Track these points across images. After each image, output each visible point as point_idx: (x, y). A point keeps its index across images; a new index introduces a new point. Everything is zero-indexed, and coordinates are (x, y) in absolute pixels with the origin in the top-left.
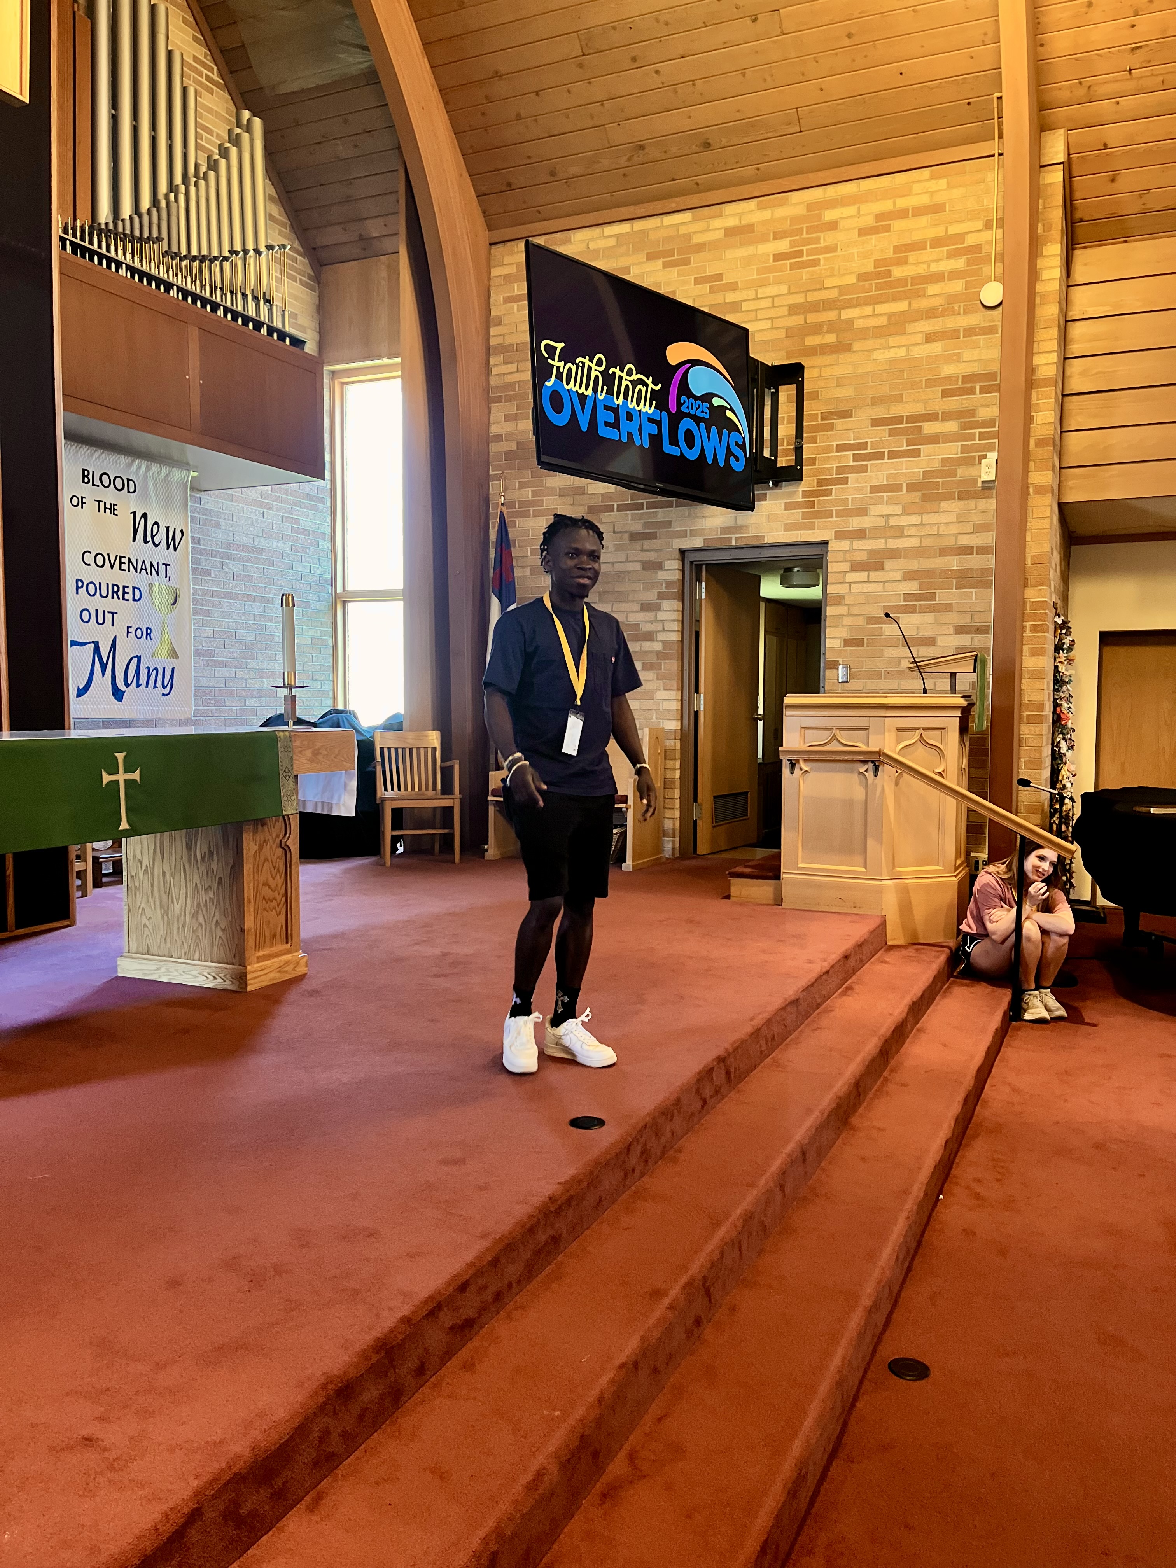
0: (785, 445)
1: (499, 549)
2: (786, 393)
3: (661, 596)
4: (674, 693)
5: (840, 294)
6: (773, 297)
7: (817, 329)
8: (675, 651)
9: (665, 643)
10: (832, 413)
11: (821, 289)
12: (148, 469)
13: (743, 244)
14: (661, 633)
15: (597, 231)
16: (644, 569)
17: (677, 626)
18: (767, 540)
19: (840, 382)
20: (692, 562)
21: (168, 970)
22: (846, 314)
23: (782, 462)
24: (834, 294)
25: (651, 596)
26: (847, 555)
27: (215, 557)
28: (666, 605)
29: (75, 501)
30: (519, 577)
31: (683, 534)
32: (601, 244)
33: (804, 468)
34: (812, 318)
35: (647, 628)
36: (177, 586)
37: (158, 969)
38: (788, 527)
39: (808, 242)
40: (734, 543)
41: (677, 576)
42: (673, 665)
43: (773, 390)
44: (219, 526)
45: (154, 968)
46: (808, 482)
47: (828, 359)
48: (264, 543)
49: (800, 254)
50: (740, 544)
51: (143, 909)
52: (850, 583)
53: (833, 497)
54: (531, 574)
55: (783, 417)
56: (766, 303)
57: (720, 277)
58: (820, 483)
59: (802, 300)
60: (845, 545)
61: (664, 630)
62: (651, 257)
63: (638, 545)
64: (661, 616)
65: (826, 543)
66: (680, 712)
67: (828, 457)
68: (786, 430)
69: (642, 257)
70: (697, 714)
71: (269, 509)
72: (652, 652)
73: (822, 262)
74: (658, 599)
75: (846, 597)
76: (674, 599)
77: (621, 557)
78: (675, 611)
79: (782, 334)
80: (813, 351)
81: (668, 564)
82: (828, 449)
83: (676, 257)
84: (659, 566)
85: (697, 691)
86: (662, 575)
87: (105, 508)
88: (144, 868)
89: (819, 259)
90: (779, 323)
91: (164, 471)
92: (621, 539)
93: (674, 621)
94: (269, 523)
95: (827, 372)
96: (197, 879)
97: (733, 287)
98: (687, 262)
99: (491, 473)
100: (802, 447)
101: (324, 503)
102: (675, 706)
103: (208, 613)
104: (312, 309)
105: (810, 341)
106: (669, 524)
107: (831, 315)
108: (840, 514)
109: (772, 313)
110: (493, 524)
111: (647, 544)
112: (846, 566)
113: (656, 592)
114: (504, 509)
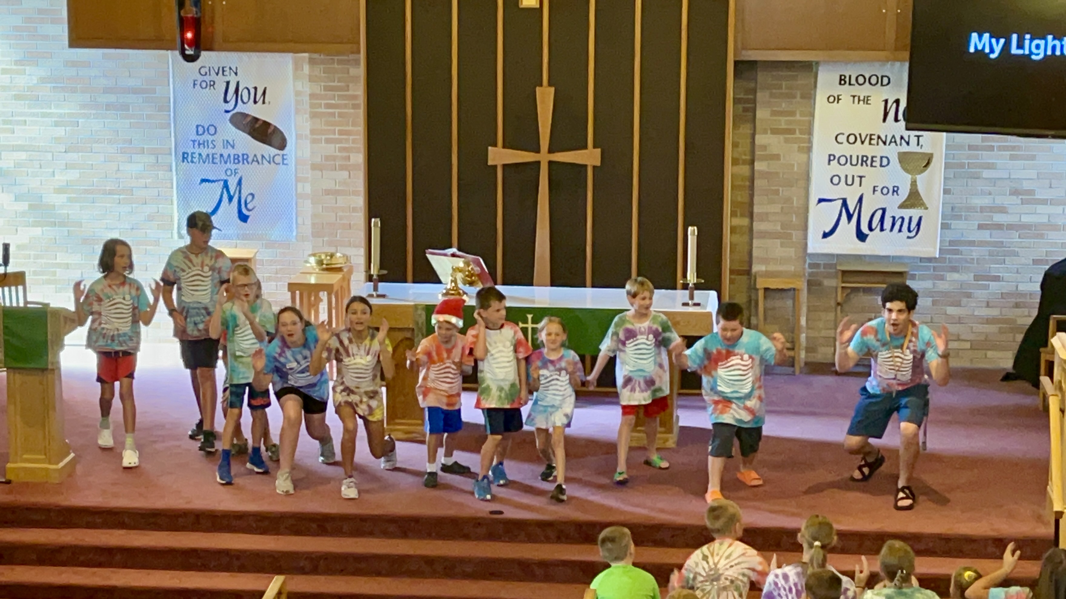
12: (902, 66)
29: (831, 99)
36: (930, 152)
87: (859, 100)
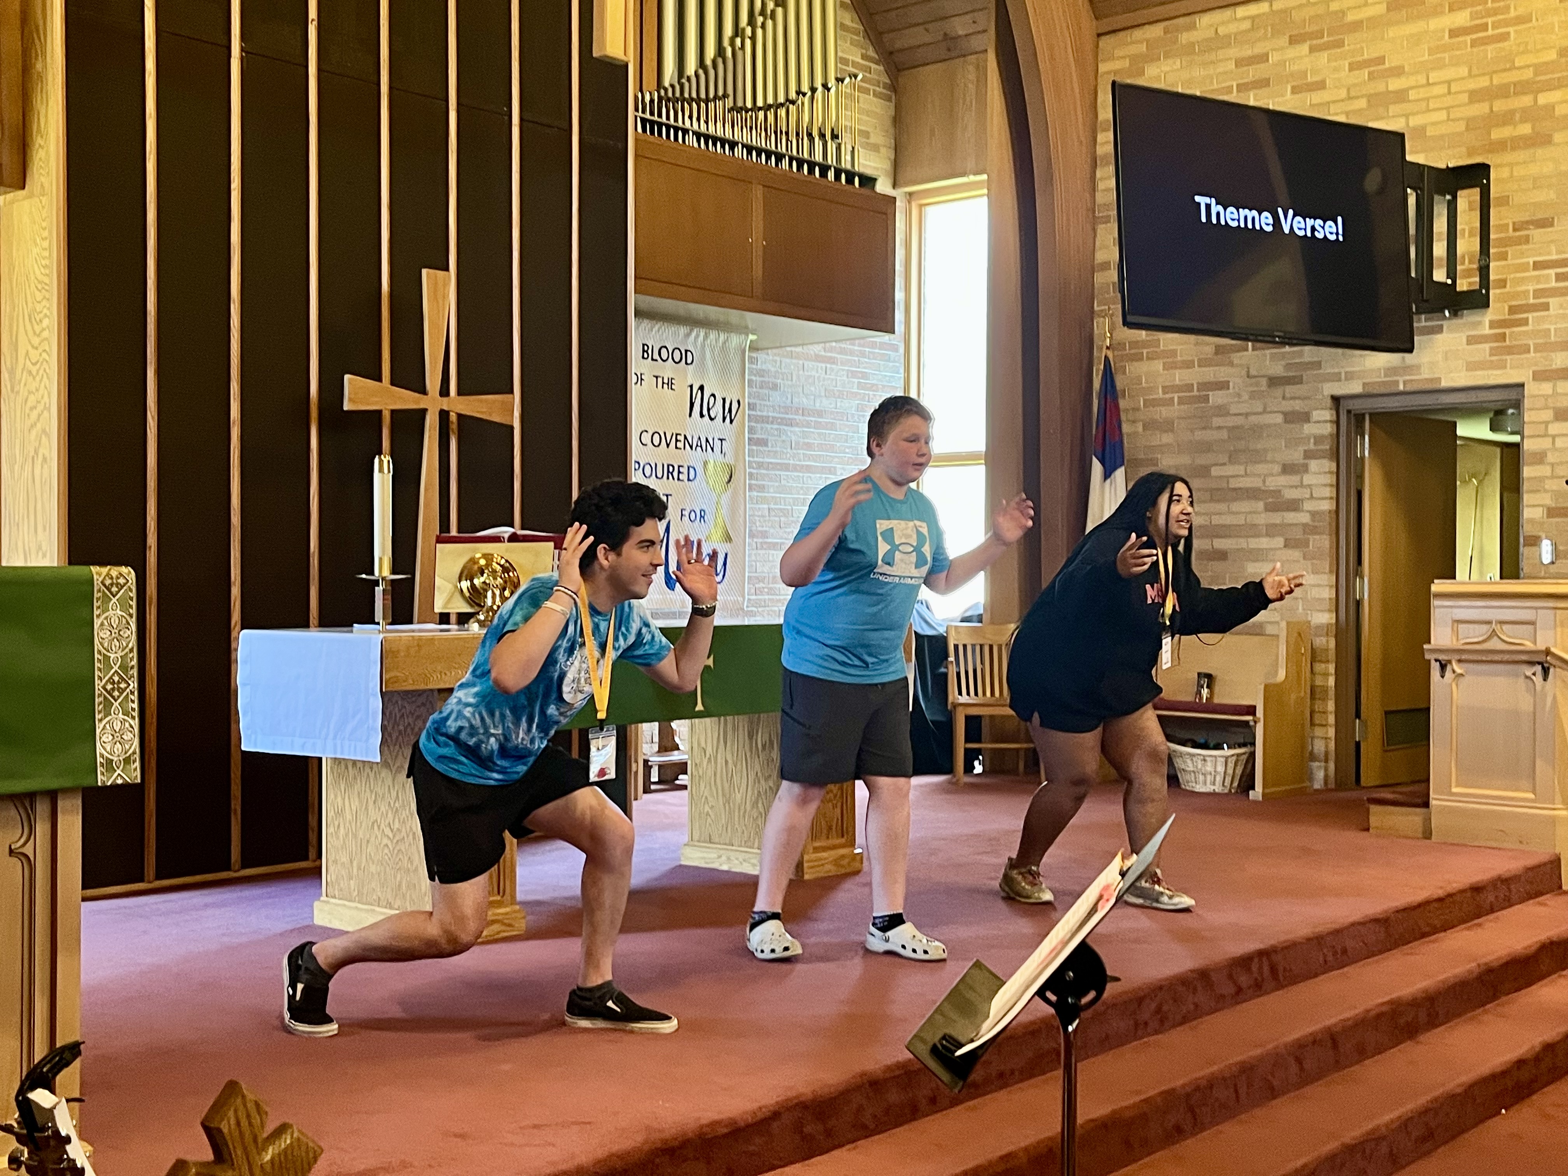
0: (1467, 265)
1: (1103, 402)
2: (1468, 199)
3: (1308, 455)
4: (1325, 577)
5: (1536, 74)
6: (1449, 83)
7: (1507, 119)
8: (1326, 523)
9: (1314, 514)
10: (1527, 222)
11: (1509, 69)
12: (706, 337)
13: (1410, 19)
14: (1309, 501)
15: (1228, 13)
16: (1286, 421)
17: (1329, 492)
18: (1445, 384)
19: (1537, 183)
20: (1349, 412)
21: (729, 859)
22: (1543, 99)
23: (1462, 285)
24: (1529, 74)
25: (1296, 456)
26: (1550, 400)
27: (772, 423)
28: (1314, 465)
30: (1129, 435)
31: (1336, 378)
32: (1232, 28)
33: (1491, 292)
34: (1500, 106)
35: (1290, 494)
36: (732, 462)
37: (720, 857)
38: (1472, 366)
39: (1495, 12)
40: (1401, 387)
41: (1328, 429)
42: (1324, 542)
43: (1448, 197)
44: (775, 387)
45: (715, 856)
46: (1496, 310)
47: (1521, 155)
48: (825, 404)
49: (1484, 28)
50: (1409, 388)
51: (706, 798)
52: (1554, 437)
53: (1530, 327)
54: (1144, 430)
55: (1464, 230)
56: (1442, 90)
57: (1381, 60)
58: (1512, 310)
59: (1487, 83)
60: (1546, 388)
61: (1312, 497)
62: (1294, 41)
63: (1278, 392)
64: (1308, 479)
65: (1522, 385)
66: (1334, 601)
67: (1523, 278)
68: (1469, 244)
69: (1284, 41)
70: (1358, 604)
71: (833, 363)
72: (1296, 524)
73: (1512, 35)
74: (1305, 459)
75: (1549, 454)
76: (1324, 458)
77: (1258, 406)
78: (1325, 473)
79: (1461, 127)
80: (1501, 146)
81: (1316, 415)
82: (1524, 268)
83: (1326, 39)
84: (1305, 417)
85: (1359, 573)
86: (1309, 429)
87: (663, 383)
88: (708, 756)
89: (1508, 33)
90: (1456, 113)
91: (722, 337)
92: (1257, 384)
93: (1325, 485)
94: (833, 380)
95: (1519, 171)
96: (757, 767)
97: (1398, 72)
98: (1340, 44)
99: (1096, 308)
100: (1488, 266)
101: (897, 350)
102: (1328, 594)
103: (762, 488)
104: (888, 122)
105: (1497, 134)
106: (1318, 365)
107: (1526, 100)
108: (1538, 348)
109: (1449, 101)
110: (1097, 370)
111: (1290, 390)
112: (1548, 415)
113: (1301, 449)
114: (1110, 354)
